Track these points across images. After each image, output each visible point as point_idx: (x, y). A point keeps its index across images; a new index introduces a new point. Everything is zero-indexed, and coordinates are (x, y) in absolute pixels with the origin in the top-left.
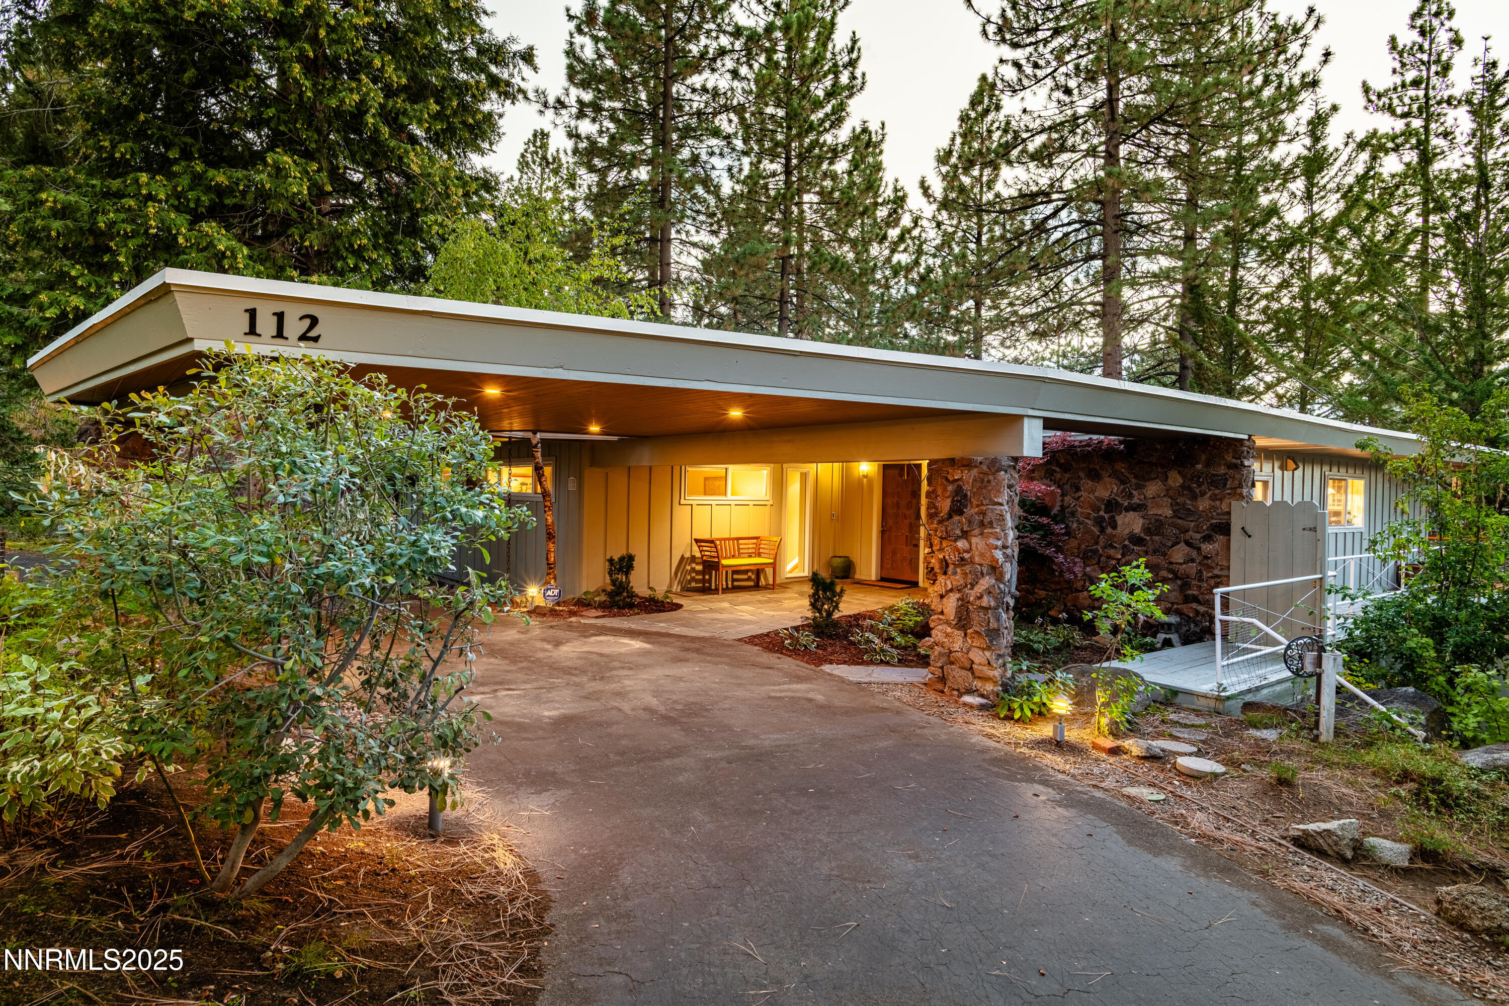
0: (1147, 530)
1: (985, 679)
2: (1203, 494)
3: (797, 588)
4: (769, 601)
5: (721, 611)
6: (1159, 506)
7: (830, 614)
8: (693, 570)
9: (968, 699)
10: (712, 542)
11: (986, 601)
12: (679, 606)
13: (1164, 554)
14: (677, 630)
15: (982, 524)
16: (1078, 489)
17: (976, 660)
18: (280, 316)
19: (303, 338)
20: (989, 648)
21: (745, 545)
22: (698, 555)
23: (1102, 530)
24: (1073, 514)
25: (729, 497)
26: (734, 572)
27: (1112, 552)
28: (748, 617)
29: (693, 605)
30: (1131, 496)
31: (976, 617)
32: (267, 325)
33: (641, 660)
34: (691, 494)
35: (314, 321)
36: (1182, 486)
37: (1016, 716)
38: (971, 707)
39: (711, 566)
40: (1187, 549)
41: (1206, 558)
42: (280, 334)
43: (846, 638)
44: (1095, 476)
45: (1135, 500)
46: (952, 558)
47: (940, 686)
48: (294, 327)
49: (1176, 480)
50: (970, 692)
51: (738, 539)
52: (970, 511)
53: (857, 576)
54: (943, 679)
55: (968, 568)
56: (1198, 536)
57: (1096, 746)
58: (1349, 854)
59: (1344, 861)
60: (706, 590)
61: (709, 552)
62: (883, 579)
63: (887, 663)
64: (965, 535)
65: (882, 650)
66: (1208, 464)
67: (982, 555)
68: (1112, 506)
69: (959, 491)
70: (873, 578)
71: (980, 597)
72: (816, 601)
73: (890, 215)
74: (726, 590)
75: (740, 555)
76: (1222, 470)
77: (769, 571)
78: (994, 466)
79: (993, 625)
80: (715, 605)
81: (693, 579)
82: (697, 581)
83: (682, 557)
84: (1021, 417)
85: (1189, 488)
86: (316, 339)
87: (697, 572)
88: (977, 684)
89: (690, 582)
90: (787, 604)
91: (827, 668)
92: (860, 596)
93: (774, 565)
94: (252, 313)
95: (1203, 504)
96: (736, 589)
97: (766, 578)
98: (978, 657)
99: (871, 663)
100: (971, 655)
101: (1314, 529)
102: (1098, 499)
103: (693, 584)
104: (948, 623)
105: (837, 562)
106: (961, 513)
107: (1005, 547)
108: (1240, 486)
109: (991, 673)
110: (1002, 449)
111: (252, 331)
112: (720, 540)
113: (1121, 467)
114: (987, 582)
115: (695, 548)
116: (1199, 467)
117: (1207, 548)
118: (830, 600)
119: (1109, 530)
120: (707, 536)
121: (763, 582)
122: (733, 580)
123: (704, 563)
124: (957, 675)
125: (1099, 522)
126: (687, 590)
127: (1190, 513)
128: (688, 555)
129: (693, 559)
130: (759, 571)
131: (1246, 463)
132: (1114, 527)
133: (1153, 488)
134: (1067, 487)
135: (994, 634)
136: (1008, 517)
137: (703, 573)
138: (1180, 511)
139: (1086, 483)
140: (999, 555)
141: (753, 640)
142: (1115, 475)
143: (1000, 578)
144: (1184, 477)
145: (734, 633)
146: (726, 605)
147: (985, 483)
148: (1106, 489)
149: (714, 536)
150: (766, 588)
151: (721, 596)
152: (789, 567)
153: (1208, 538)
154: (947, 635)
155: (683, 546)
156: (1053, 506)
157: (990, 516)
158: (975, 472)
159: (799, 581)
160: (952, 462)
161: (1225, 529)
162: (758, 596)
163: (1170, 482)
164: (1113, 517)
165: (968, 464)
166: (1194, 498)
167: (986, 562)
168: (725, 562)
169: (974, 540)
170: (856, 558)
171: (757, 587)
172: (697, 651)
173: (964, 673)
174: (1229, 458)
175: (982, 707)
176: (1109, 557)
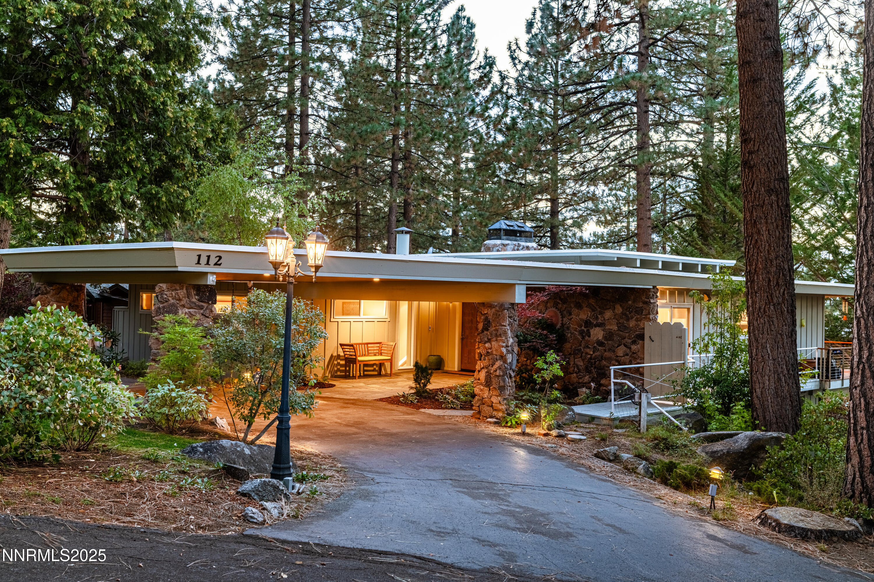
0: (605, 337)
1: (498, 410)
2: (632, 318)
3: (406, 375)
4: (389, 382)
5: (360, 387)
6: (611, 324)
7: (425, 385)
8: (339, 364)
9: (489, 420)
10: (352, 345)
11: (498, 373)
12: (333, 386)
13: (614, 351)
14: (337, 396)
15: (496, 336)
16: (570, 314)
17: (494, 401)
18: (209, 257)
19: (216, 264)
20: (500, 395)
21: (374, 348)
22: (342, 354)
23: (583, 338)
24: (568, 328)
25: (362, 316)
26: (365, 365)
27: (588, 350)
28: (377, 390)
29: (341, 384)
30: (597, 318)
31: (494, 381)
32: (204, 260)
33: (324, 407)
34: (337, 315)
35: (220, 258)
36: (622, 313)
37: (509, 424)
38: (490, 423)
39: (350, 361)
40: (625, 348)
41: (634, 353)
42: (208, 264)
43: (434, 398)
44: (579, 306)
45: (600, 321)
46: (484, 352)
47: (478, 416)
48: (213, 261)
49: (619, 310)
50: (491, 417)
51: (368, 344)
52: (492, 329)
53: (446, 368)
54: (479, 412)
55: (490, 357)
56: (630, 341)
57: (539, 434)
58: (611, 458)
59: (610, 461)
60: (347, 376)
61: (349, 352)
62: (462, 370)
63: (455, 409)
64: (489, 341)
65: (452, 402)
66: (634, 301)
67: (496, 350)
68: (588, 324)
69: (486, 319)
70: (456, 369)
71: (496, 371)
72: (417, 378)
73: (481, 78)
74: (360, 377)
75: (368, 355)
76: (641, 305)
77: (388, 365)
78: (502, 307)
79: (502, 384)
80: (355, 385)
81: (338, 370)
82: (341, 371)
83: (332, 356)
84: (514, 285)
85: (625, 315)
86: (220, 265)
87: (342, 366)
88: (495, 413)
89: (336, 372)
90: (400, 384)
91: (423, 410)
92: (446, 380)
93: (391, 361)
94: (199, 256)
95: (632, 323)
96: (366, 376)
97: (385, 370)
98: (494, 400)
99: (446, 408)
100: (492, 399)
101: (680, 337)
102: (581, 319)
103: (339, 373)
104: (481, 384)
105: (432, 359)
106: (488, 330)
107: (507, 346)
108: (649, 314)
109: (501, 407)
110: (506, 299)
111: (198, 263)
112: (356, 344)
113: (592, 301)
114: (498, 363)
115: (340, 350)
116: (630, 302)
117: (634, 347)
118: (425, 377)
119: (587, 338)
120: (347, 342)
121: (383, 372)
122: (364, 371)
123: (346, 359)
124: (486, 409)
125: (581, 333)
126: (335, 377)
127: (626, 328)
128: (335, 354)
129: (339, 356)
130: (381, 365)
131: (652, 301)
132: (589, 336)
133: (608, 314)
134: (565, 312)
135: (502, 389)
136: (509, 332)
137: (345, 366)
138: (622, 327)
139: (575, 311)
140: (504, 350)
141: (381, 400)
142: (589, 306)
143: (505, 361)
144: (623, 308)
145: (370, 397)
146: (362, 384)
147: (498, 316)
148: (584, 315)
149: (353, 342)
150: (386, 375)
151: (358, 380)
152: (400, 363)
153: (634, 342)
154: (481, 390)
155: (332, 349)
156: (557, 324)
157: (500, 331)
158: (493, 310)
159: (407, 371)
160: (483, 304)
161: (641, 337)
162: (382, 380)
163: (616, 311)
164: (588, 330)
165: (490, 306)
166: (628, 320)
167: (499, 354)
168: (360, 358)
169: (493, 343)
170: (445, 356)
171: (379, 375)
172: (353, 404)
173: (489, 408)
174: (644, 298)
175: (495, 423)
176: (587, 353)
